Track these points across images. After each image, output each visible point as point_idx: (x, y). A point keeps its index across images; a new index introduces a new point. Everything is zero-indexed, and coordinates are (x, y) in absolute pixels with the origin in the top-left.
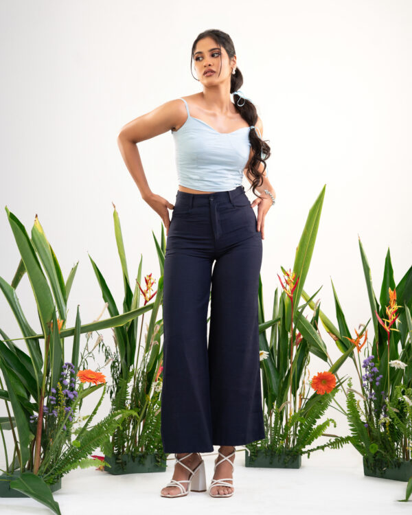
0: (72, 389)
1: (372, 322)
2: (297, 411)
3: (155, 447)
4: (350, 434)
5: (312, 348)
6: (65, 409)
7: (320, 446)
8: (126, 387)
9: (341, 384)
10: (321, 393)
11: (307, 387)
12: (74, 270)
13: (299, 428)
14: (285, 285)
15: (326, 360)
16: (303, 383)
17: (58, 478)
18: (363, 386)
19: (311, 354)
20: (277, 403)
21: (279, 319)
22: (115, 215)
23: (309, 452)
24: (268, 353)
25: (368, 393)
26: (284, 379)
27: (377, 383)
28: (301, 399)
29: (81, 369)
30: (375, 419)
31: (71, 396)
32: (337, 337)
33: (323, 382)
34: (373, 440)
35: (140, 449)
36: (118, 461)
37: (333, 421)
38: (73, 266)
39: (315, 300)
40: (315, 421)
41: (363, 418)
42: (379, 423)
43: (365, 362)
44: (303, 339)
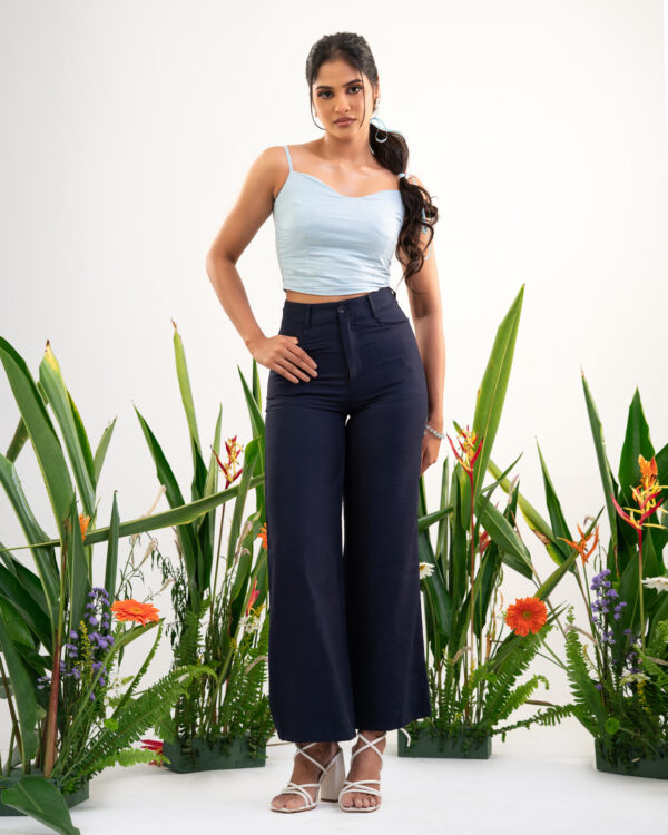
0: (105, 632)
1: (606, 512)
2: (483, 663)
3: (246, 726)
4: (571, 700)
5: (507, 556)
6: (92, 665)
7: (522, 720)
8: (197, 625)
9: (555, 617)
10: (522, 633)
11: (499, 622)
12: (109, 432)
13: (486, 691)
14: (460, 452)
15: (530, 577)
16: (493, 615)
17: (83, 782)
18: (593, 622)
19: (504, 566)
20: (449, 650)
21: (450, 510)
22: (177, 339)
23: (503, 731)
24: (432, 566)
25: (601, 631)
26: (460, 609)
27: (617, 616)
28: (489, 643)
29: (122, 597)
30: (613, 676)
31: (103, 643)
32: (548, 538)
33: (525, 614)
34: (611, 710)
35: (222, 729)
36: (184, 750)
37: (543, 679)
38: (107, 426)
39: (510, 477)
40: (514, 680)
41: (594, 675)
42: (621, 683)
43: (595, 580)
44: (491, 541)
